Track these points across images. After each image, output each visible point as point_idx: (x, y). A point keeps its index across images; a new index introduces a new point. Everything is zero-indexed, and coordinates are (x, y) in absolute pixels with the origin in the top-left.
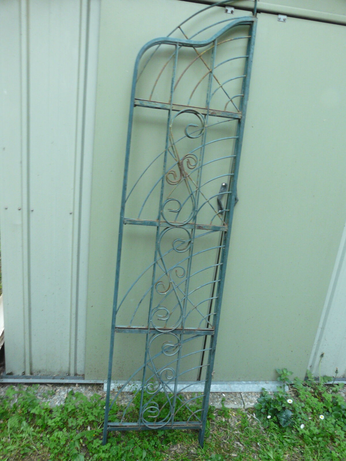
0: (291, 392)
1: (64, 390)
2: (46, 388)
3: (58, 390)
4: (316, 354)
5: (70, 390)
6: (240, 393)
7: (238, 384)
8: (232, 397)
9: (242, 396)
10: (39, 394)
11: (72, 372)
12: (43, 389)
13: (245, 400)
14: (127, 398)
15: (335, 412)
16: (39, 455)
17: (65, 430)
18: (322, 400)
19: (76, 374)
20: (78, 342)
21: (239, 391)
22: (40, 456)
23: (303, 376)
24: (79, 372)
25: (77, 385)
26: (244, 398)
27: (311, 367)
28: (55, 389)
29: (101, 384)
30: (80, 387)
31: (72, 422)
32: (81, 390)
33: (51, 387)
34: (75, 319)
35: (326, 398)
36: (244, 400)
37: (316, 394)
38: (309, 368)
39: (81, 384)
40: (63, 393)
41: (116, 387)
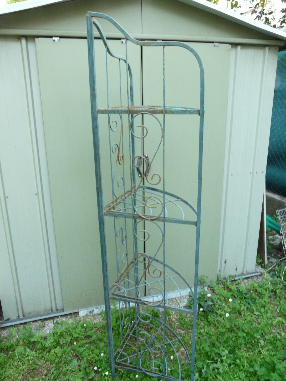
0: (209, 290)
1: (51, 322)
2: (37, 324)
3: (47, 323)
4: (221, 261)
5: (55, 321)
6: (175, 298)
7: (172, 292)
8: (170, 302)
9: (177, 300)
10: (33, 329)
11: (54, 308)
12: (35, 325)
14: (97, 318)
15: (239, 296)
16: (44, 367)
17: (59, 347)
18: (230, 290)
19: (57, 310)
20: (55, 285)
21: (174, 297)
22: (45, 368)
23: (216, 278)
24: (58, 308)
25: (59, 317)
26: (178, 301)
27: (219, 271)
28: (44, 323)
29: (76, 312)
30: (62, 318)
31: (62, 341)
32: (63, 319)
33: (41, 323)
34: (50, 269)
35: (232, 289)
37: (226, 288)
38: (218, 272)
39: (62, 316)
40: (50, 324)
41: (88, 312)
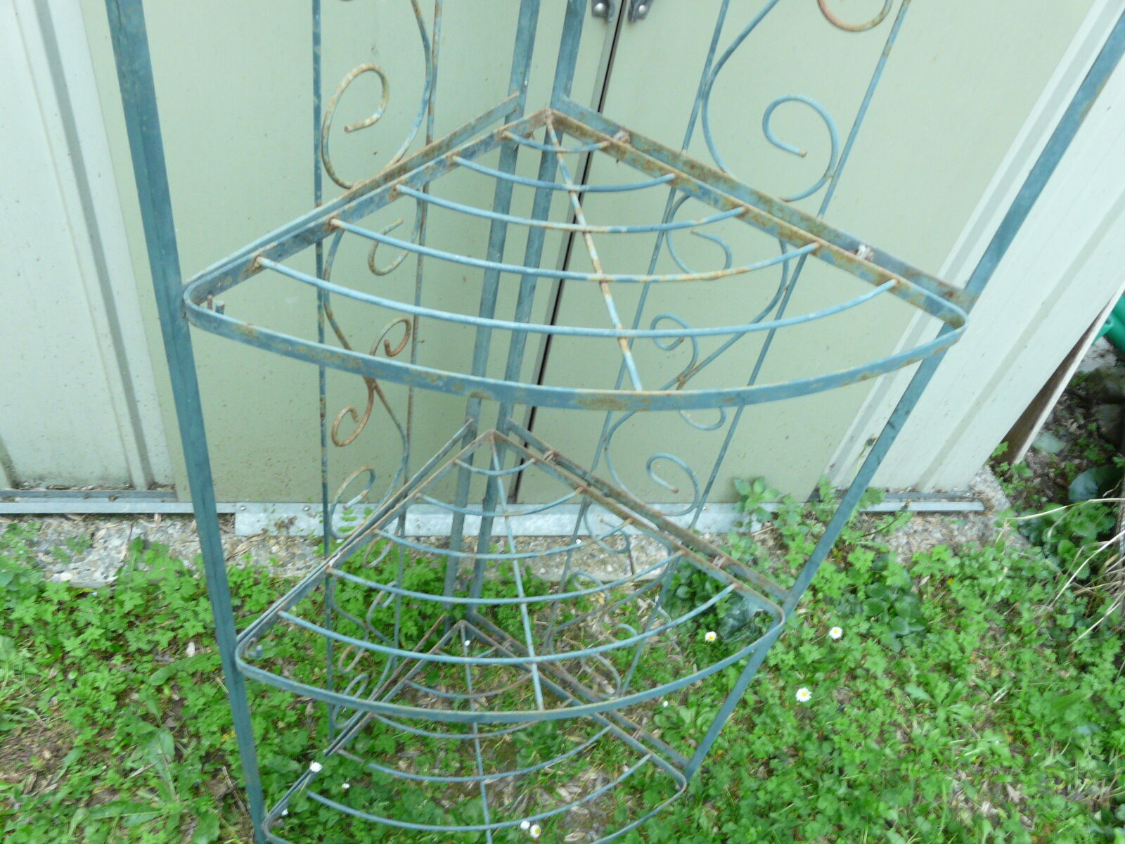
0: (765, 533)
1: (120, 532)
2: (67, 525)
3: (102, 533)
4: (852, 439)
5: (137, 531)
6: (627, 537)
8: (602, 550)
9: (632, 546)
10: (44, 547)
11: (139, 480)
12: (55, 530)
13: (637, 559)
14: (303, 556)
15: (875, 600)
16: (46, 730)
17: (118, 660)
18: (847, 568)
19: (153, 485)
21: (625, 531)
22: (49, 734)
23: (809, 491)
24: (160, 479)
25: (156, 517)
26: (634, 554)
27: (832, 466)
28: (92, 528)
29: (226, 514)
30: (169, 522)
31: (136, 640)
32: (170, 531)
33: (82, 524)
35: (858, 566)
36: (634, 559)
38: (827, 470)
39: (166, 516)
40: (116, 542)
41: (273, 523)
